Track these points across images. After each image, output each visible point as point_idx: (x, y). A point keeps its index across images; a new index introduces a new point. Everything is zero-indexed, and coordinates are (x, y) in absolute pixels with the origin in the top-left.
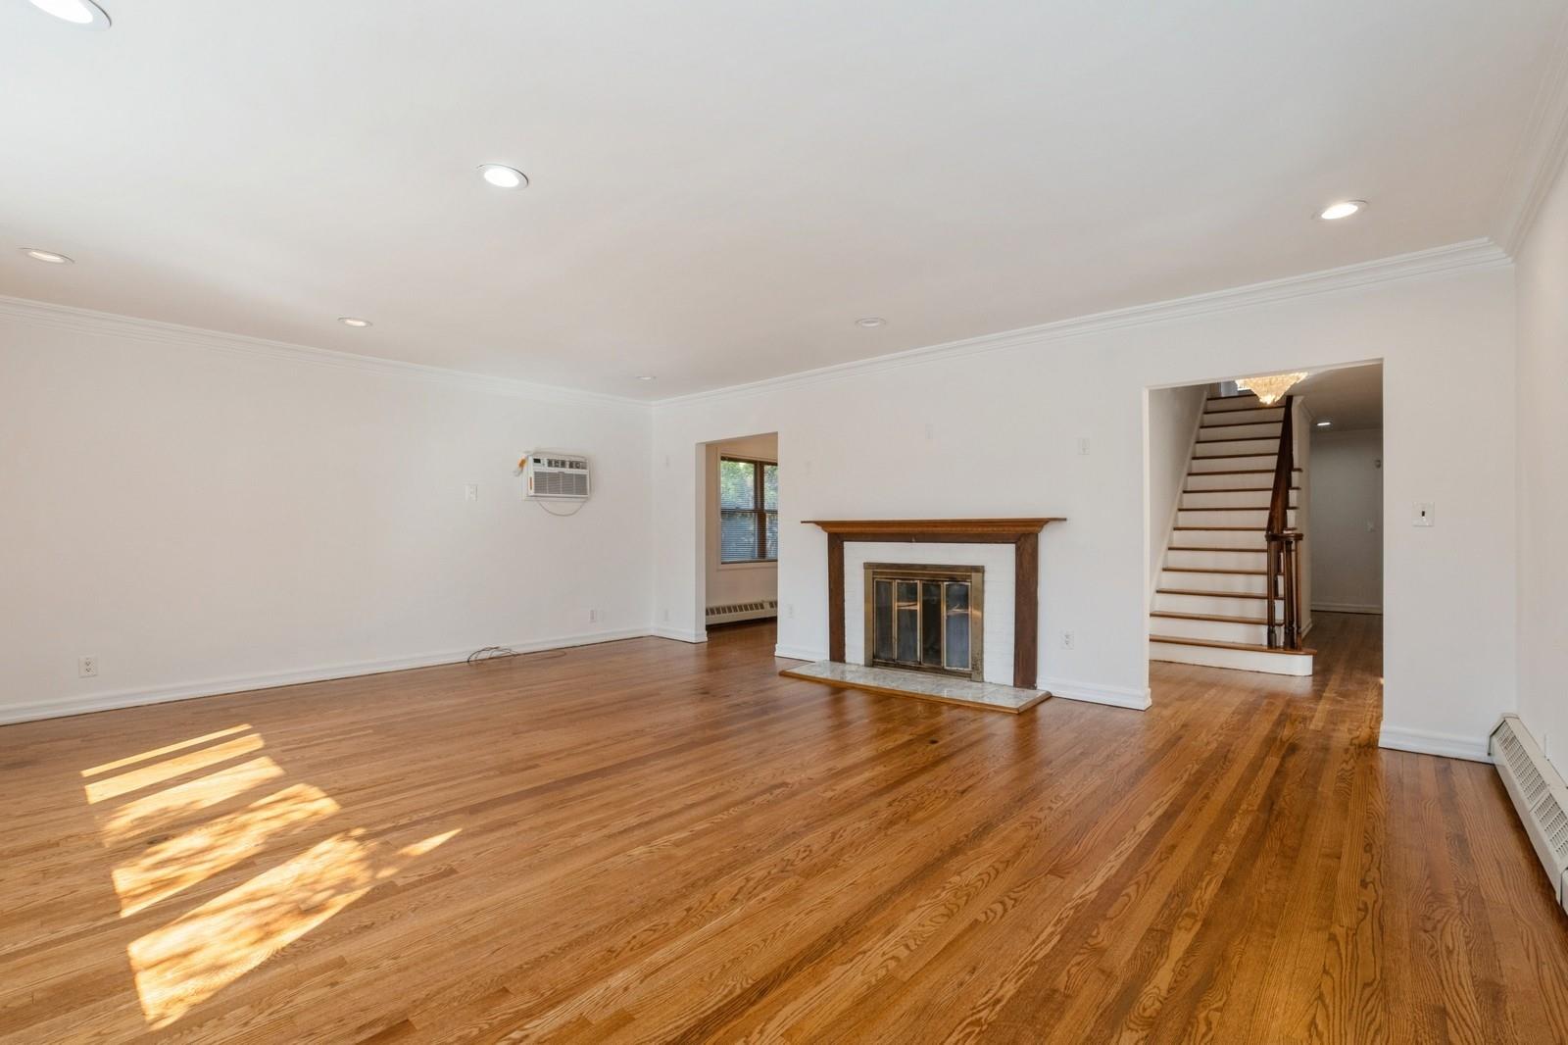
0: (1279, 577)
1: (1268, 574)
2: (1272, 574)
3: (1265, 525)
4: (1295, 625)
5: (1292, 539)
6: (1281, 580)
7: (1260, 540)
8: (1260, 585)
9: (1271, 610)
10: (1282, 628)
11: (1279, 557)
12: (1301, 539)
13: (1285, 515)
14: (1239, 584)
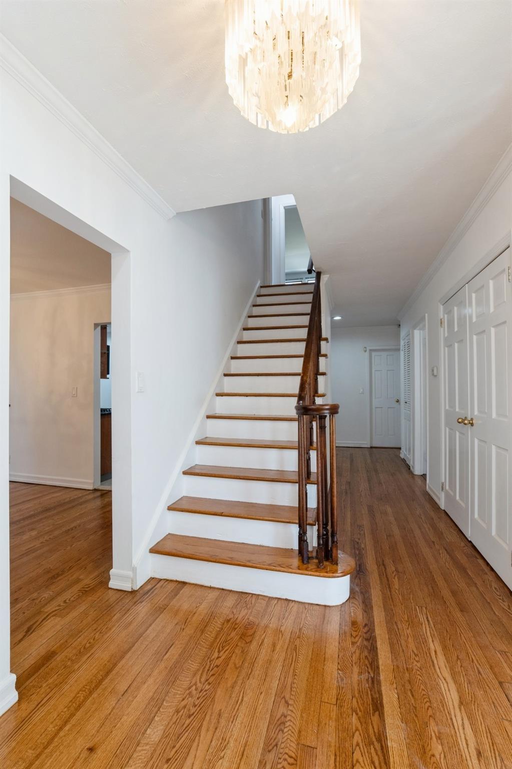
0: (311, 452)
1: (299, 448)
2: (304, 447)
3: (296, 391)
4: (329, 528)
5: (327, 413)
6: (313, 455)
7: (290, 407)
8: (290, 461)
9: (303, 497)
10: (316, 528)
11: (311, 428)
12: (337, 412)
13: (316, 380)
14: (272, 460)
